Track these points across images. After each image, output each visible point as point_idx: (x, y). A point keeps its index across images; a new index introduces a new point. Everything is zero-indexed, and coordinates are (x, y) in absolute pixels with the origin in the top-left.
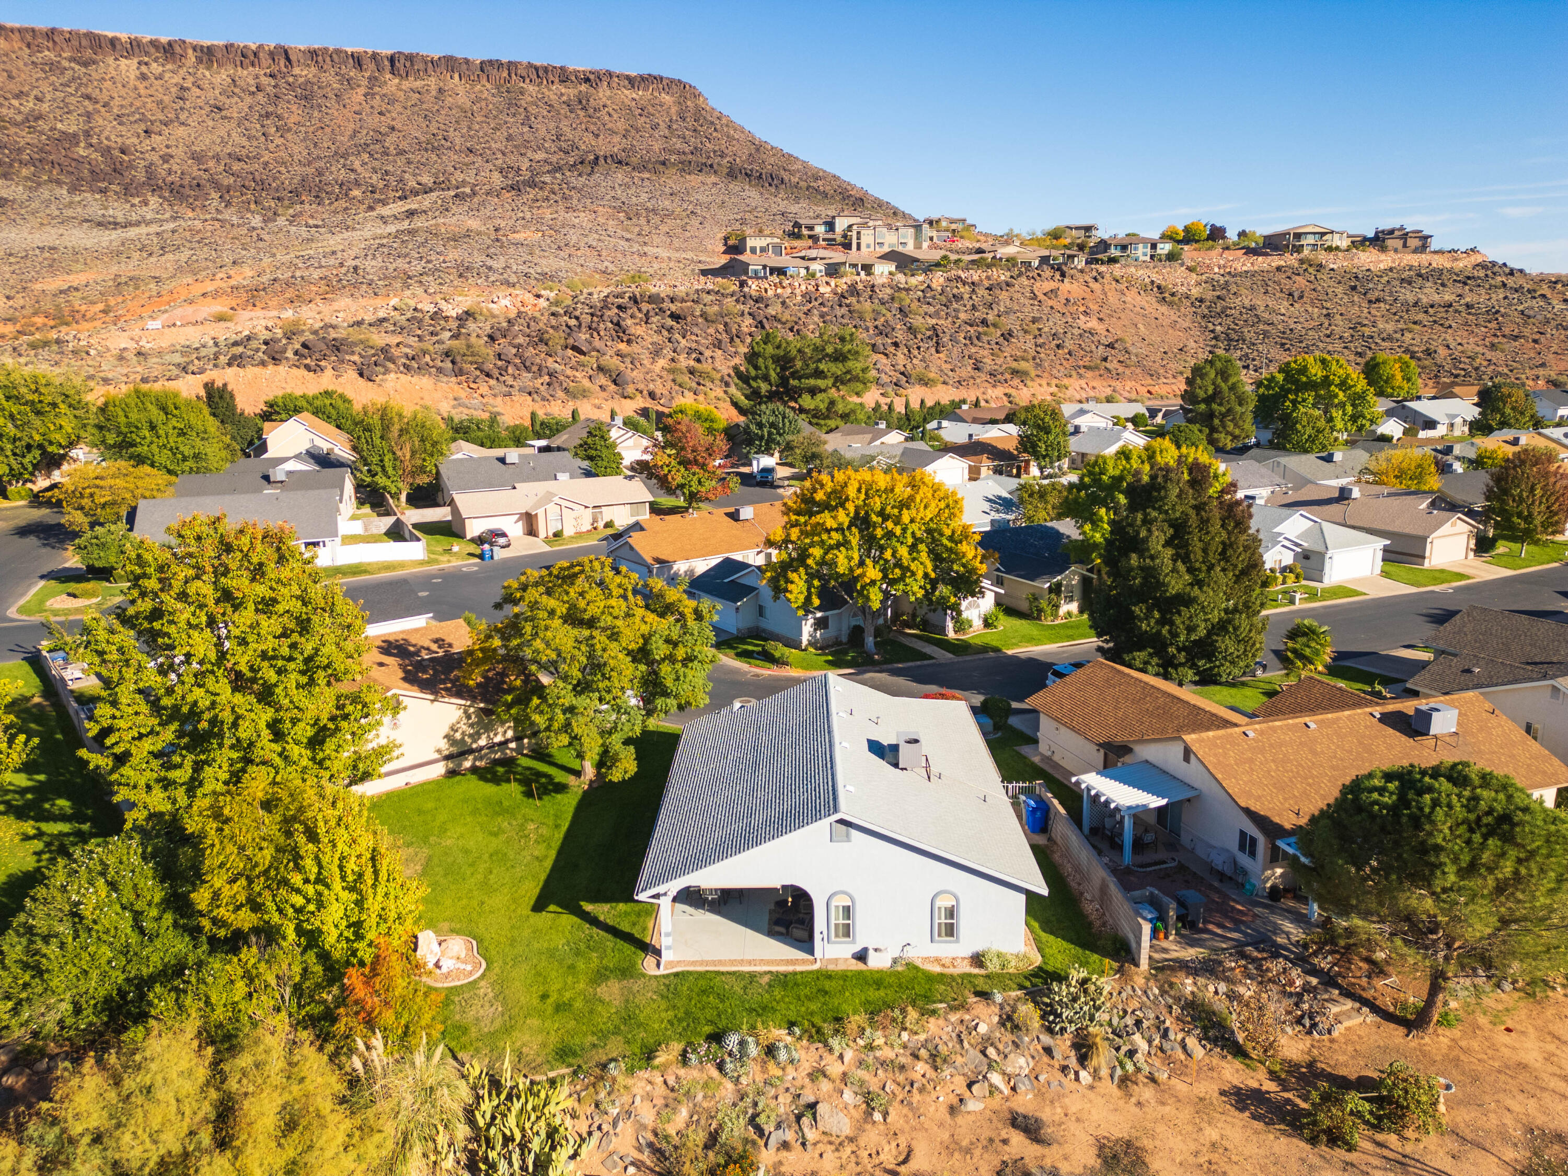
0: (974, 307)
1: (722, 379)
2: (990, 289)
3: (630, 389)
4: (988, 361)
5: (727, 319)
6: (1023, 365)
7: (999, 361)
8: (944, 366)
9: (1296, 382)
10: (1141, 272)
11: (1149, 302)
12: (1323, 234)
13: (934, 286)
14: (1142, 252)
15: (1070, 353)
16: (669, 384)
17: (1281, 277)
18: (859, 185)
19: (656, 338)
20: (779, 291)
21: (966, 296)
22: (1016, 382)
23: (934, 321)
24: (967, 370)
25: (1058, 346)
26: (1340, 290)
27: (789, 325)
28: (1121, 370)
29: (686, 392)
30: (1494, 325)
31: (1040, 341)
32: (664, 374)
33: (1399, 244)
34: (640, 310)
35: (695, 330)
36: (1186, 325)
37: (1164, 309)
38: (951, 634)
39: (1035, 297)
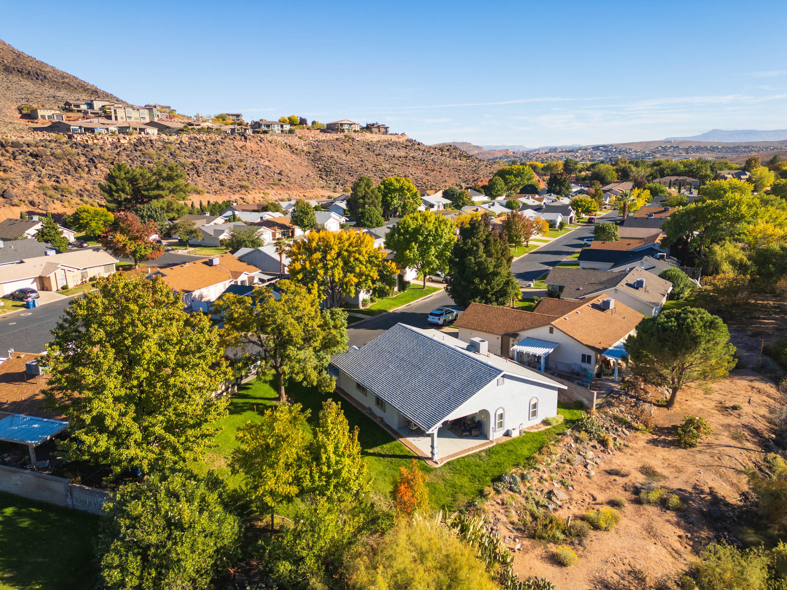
0: (209, 154)
1: (77, 193)
2: (213, 144)
3: (16, 200)
4: (226, 180)
5: (69, 157)
6: (244, 183)
7: (232, 181)
8: (205, 184)
9: (389, 189)
10: (279, 138)
11: (286, 152)
12: (351, 125)
13: (184, 141)
14: (277, 129)
15: (263, 177)
16: (42, 197)
17: (338, 143)
18: (91, 83)
19: (24, 168)
20: (95, 141)
21: (203, 148)
22: (243, 191)
23: (192, 160)
24: (217, 186)
25: (257, 174)
26: (363, 150)
27: (110, 161)
28: (289, 185)
29: (55, 201)
30: (424, 165)
31: (247, 171)
32: (37, 190)
33: (377, 130)
34: (7, 151)
35: (50, 163)
36: (306, 164)
37: (294, 156)
38: (361, 308)
39: (236, 149)
